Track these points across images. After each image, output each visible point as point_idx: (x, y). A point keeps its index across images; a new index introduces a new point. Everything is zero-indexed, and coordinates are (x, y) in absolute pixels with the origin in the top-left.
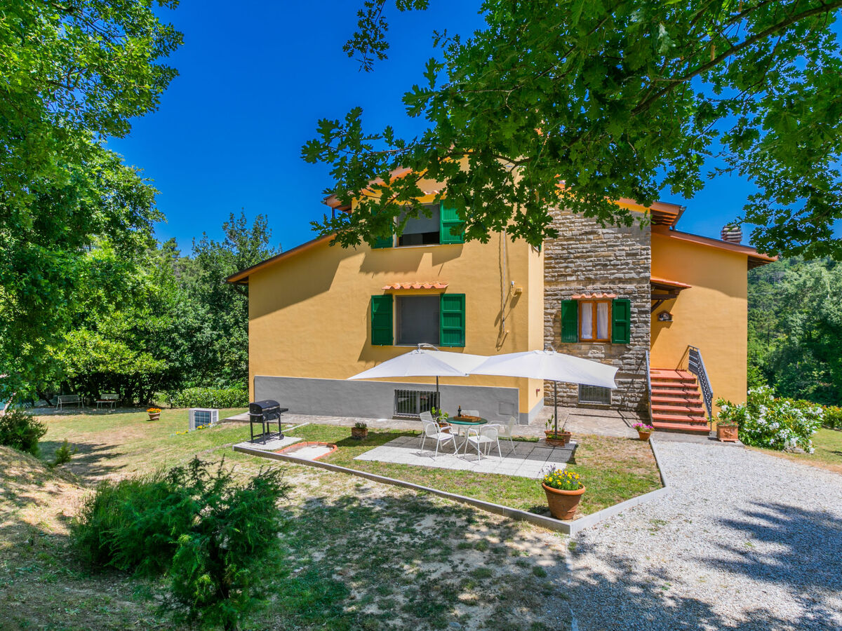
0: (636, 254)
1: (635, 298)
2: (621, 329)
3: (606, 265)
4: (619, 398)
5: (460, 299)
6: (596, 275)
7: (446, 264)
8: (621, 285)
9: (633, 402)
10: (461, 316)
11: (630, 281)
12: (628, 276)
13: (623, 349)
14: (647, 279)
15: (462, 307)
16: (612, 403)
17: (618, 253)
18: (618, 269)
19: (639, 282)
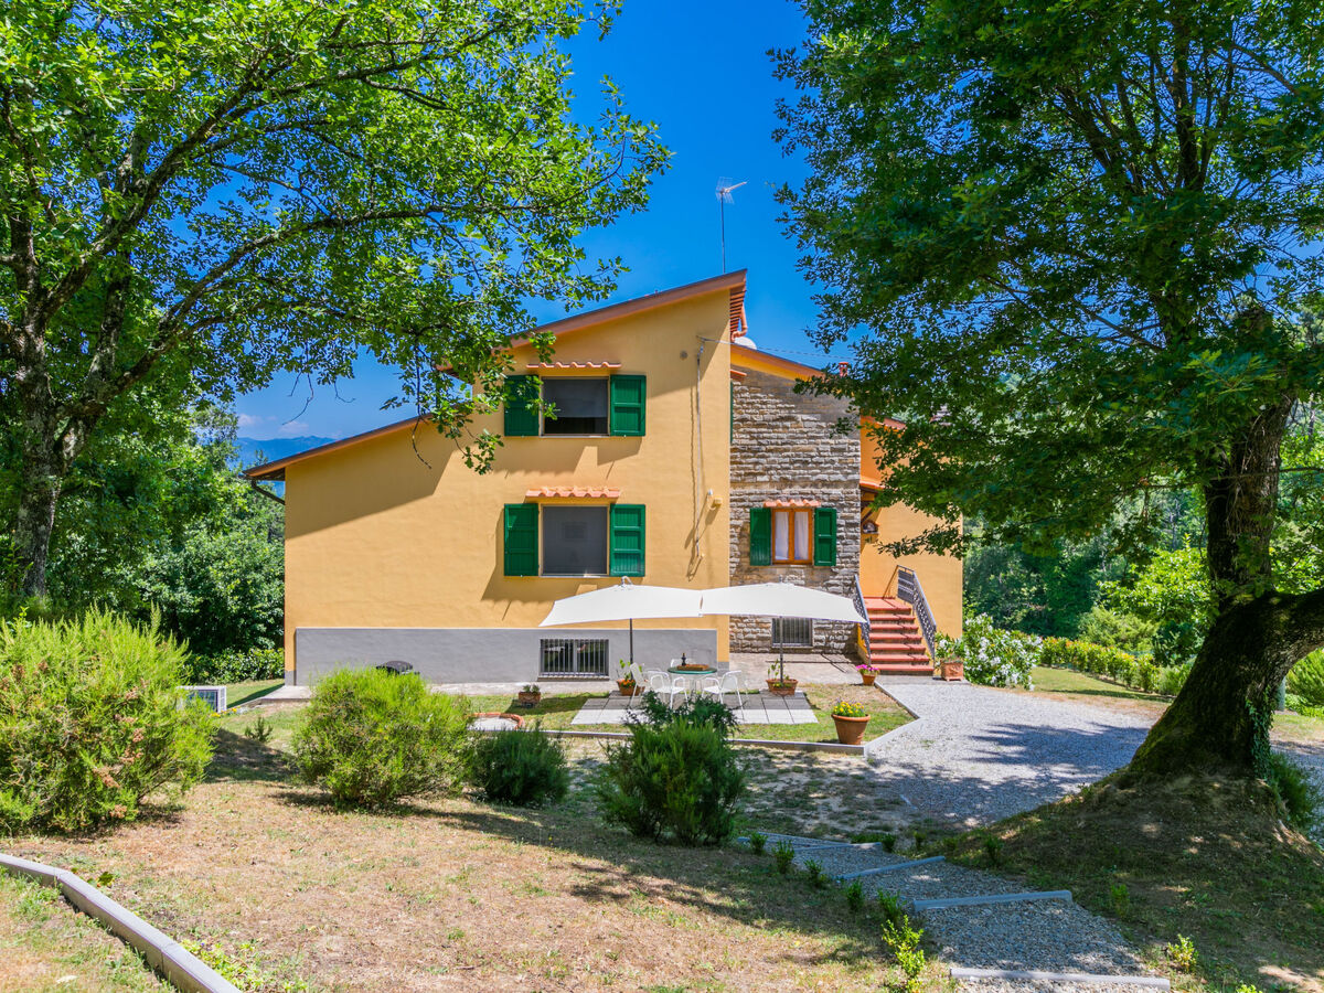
0: (843, 450)
1: (842, 506)
2: (826, 546)
3: (807, 462)
4: (823, 637)
5: (638, 511)
6: (794, 474)
7: (619, 464)
8: (825, 490)
9: (838, 641)
10: (639, 536)
11: (836, 484)
12: (833, 478)
13: (828, 573)
14: (855, 482)
15: (641, 522)
16: (815, 644)
17: (821, 447)
18: (821, 469)
19: (846, 487)
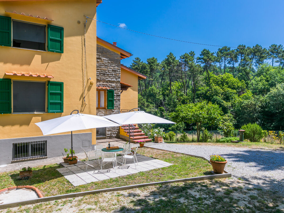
0: (115, 71)
1: (115, 89)
2: (111, 102)
3: (105, 74)
4: (109, 133)
6: (101, 78)
8: (110, 84)
9: (115, 134)
10: (61, 95)
11: (113, 82)
12: (113, 80)
13: (111, 111)
14: (119, 81)
16: (107, 135)
17: (109, 70)
18: (109, 77)
19: (116, 83)
